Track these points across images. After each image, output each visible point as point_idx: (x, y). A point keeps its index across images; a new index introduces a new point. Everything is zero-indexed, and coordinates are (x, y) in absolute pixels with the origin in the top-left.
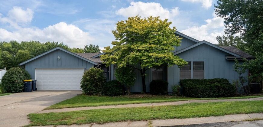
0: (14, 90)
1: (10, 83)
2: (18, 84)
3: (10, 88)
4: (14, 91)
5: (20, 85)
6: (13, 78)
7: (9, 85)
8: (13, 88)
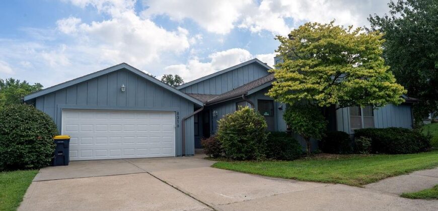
0: (33, 163)
1: (22, 144)
2: (45, 145)
3: (21, 156)
4: (32, 166)
5: (50, 150)
6: (29, 129)
7: (18, 149)
8: (29, 157)
